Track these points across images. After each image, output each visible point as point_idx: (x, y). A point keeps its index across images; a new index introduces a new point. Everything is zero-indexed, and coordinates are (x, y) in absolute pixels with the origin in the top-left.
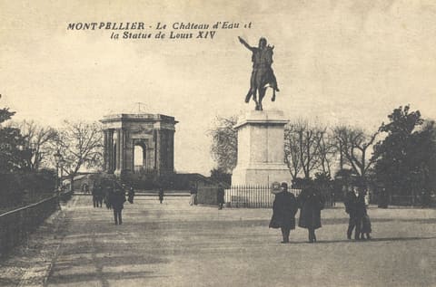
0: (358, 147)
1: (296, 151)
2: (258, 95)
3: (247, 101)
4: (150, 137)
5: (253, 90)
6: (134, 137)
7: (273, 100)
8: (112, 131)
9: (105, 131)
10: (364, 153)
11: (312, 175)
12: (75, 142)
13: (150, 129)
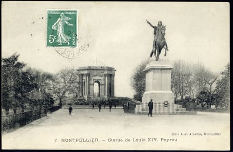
0: (208, 83)
1: (176, 85)
2: (157, 52)
3: (151, 56)
4: (102, 78)
5: (154, 50)
6: (94, 78)
7: (165, 55)
8: (83, 75)
9: (79, 75)
10: (211, 86)
11: (184, 98)
12: (62, 80)
13: (102, 74)
